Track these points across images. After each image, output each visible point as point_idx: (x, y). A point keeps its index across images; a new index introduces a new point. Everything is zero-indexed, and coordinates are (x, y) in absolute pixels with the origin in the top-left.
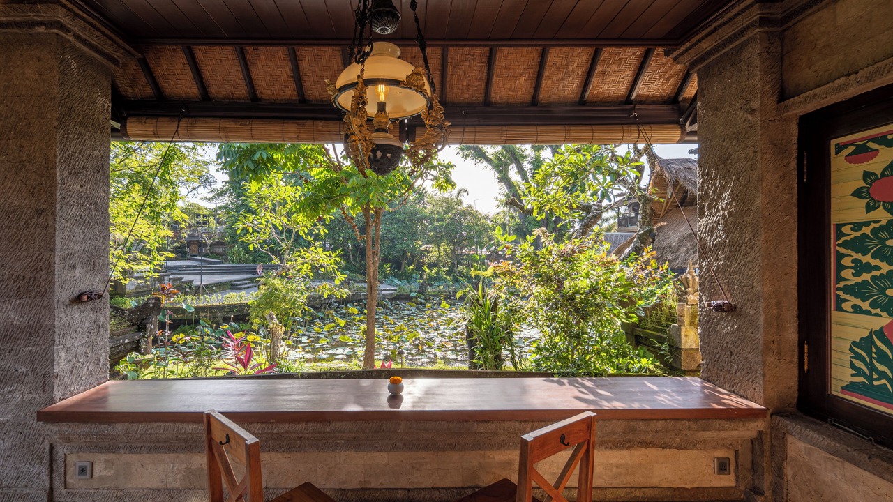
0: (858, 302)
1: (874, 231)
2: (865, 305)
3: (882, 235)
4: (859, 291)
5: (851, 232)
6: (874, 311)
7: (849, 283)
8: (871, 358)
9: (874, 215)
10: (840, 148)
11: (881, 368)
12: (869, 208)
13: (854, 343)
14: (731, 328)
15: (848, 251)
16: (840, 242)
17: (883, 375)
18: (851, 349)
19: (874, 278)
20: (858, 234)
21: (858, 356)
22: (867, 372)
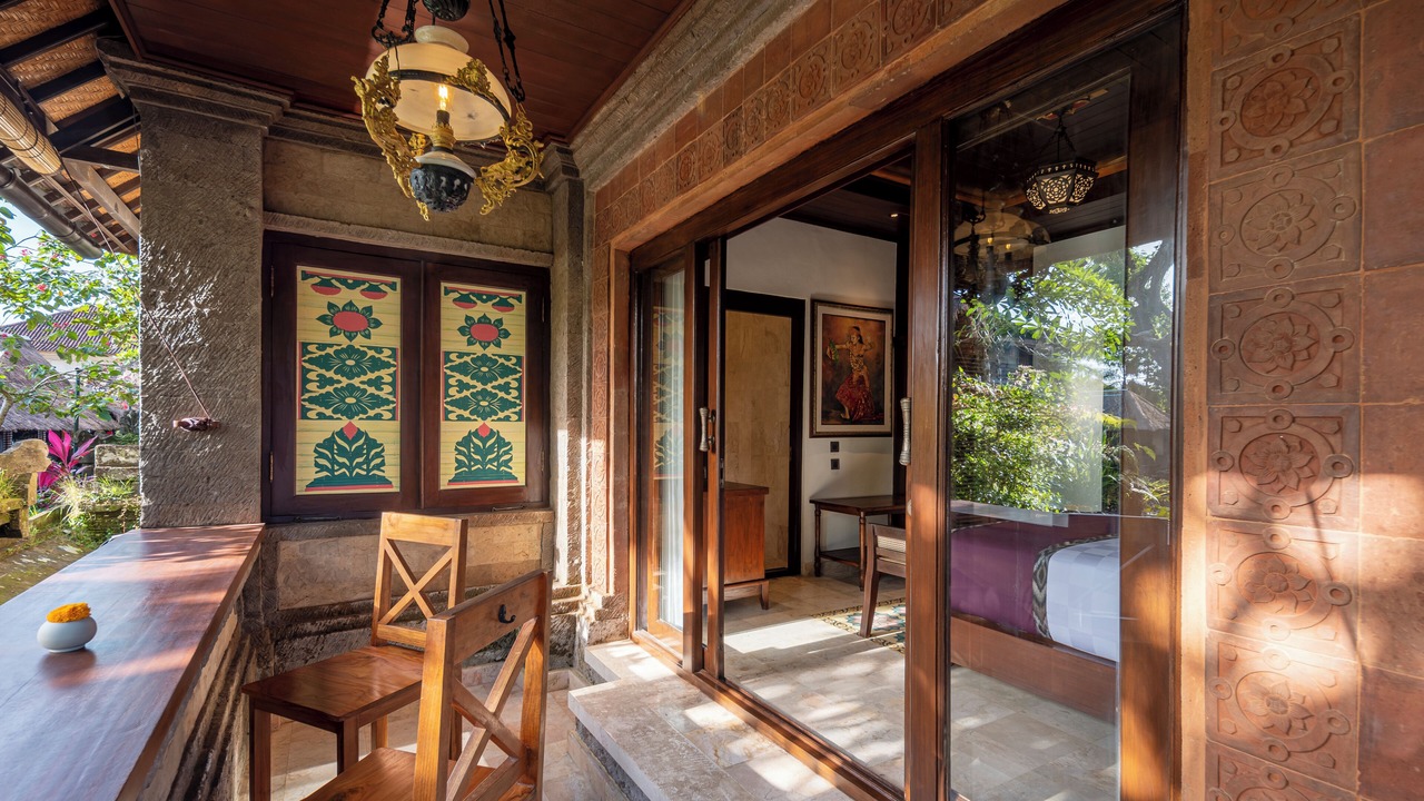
0: (322, 410)
1: (335, 352)
2: (328, 412)
3: (343, 356)
4: (323, 400)
5: (315, 351)
6: (335, 416)
7: (314, 395)
8: (332, 454)
9: (336, 339)
10: (306, 276)
11: (341, 460)
12: (333, 334)
13: (318, 445)
14: (210, 448)
15: (314, 367)
16: (306, 358)
17: (342, 465)
18: (316, 451)
19: (335, 390)
20: (323, 353)
21: (321, 455)
22: (329, 466)
